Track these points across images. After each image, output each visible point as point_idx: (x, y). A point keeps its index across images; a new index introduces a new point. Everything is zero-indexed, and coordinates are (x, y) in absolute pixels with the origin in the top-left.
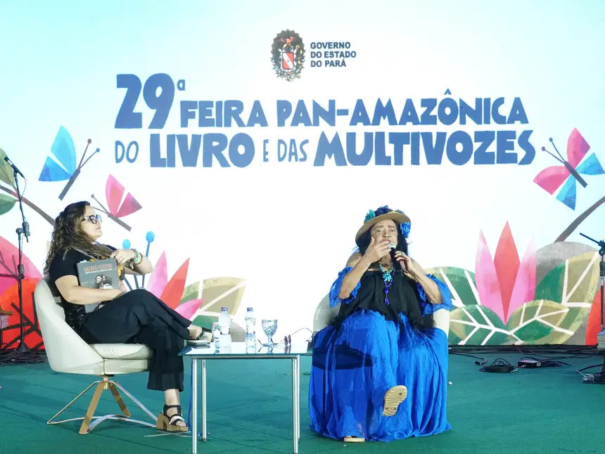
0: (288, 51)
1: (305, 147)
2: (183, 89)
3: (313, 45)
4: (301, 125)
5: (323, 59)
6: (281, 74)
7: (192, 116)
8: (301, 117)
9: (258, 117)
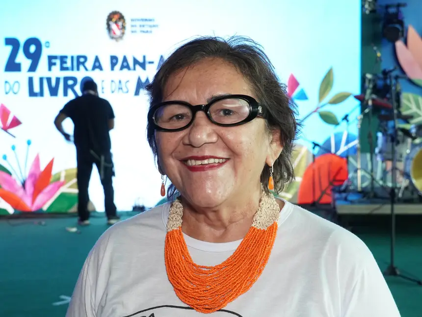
0: (116, 23)
1: (128, 84)
2: (48, 47)
3: (132, 20)
4: (125, 70)
5: (138, 29)
6: (112, 38)
7: (55, 64)
8: (125, 66)
9: (97, 65)
